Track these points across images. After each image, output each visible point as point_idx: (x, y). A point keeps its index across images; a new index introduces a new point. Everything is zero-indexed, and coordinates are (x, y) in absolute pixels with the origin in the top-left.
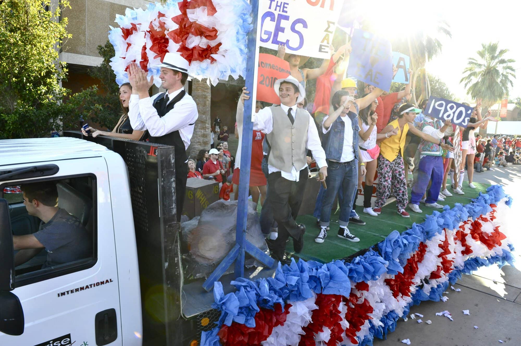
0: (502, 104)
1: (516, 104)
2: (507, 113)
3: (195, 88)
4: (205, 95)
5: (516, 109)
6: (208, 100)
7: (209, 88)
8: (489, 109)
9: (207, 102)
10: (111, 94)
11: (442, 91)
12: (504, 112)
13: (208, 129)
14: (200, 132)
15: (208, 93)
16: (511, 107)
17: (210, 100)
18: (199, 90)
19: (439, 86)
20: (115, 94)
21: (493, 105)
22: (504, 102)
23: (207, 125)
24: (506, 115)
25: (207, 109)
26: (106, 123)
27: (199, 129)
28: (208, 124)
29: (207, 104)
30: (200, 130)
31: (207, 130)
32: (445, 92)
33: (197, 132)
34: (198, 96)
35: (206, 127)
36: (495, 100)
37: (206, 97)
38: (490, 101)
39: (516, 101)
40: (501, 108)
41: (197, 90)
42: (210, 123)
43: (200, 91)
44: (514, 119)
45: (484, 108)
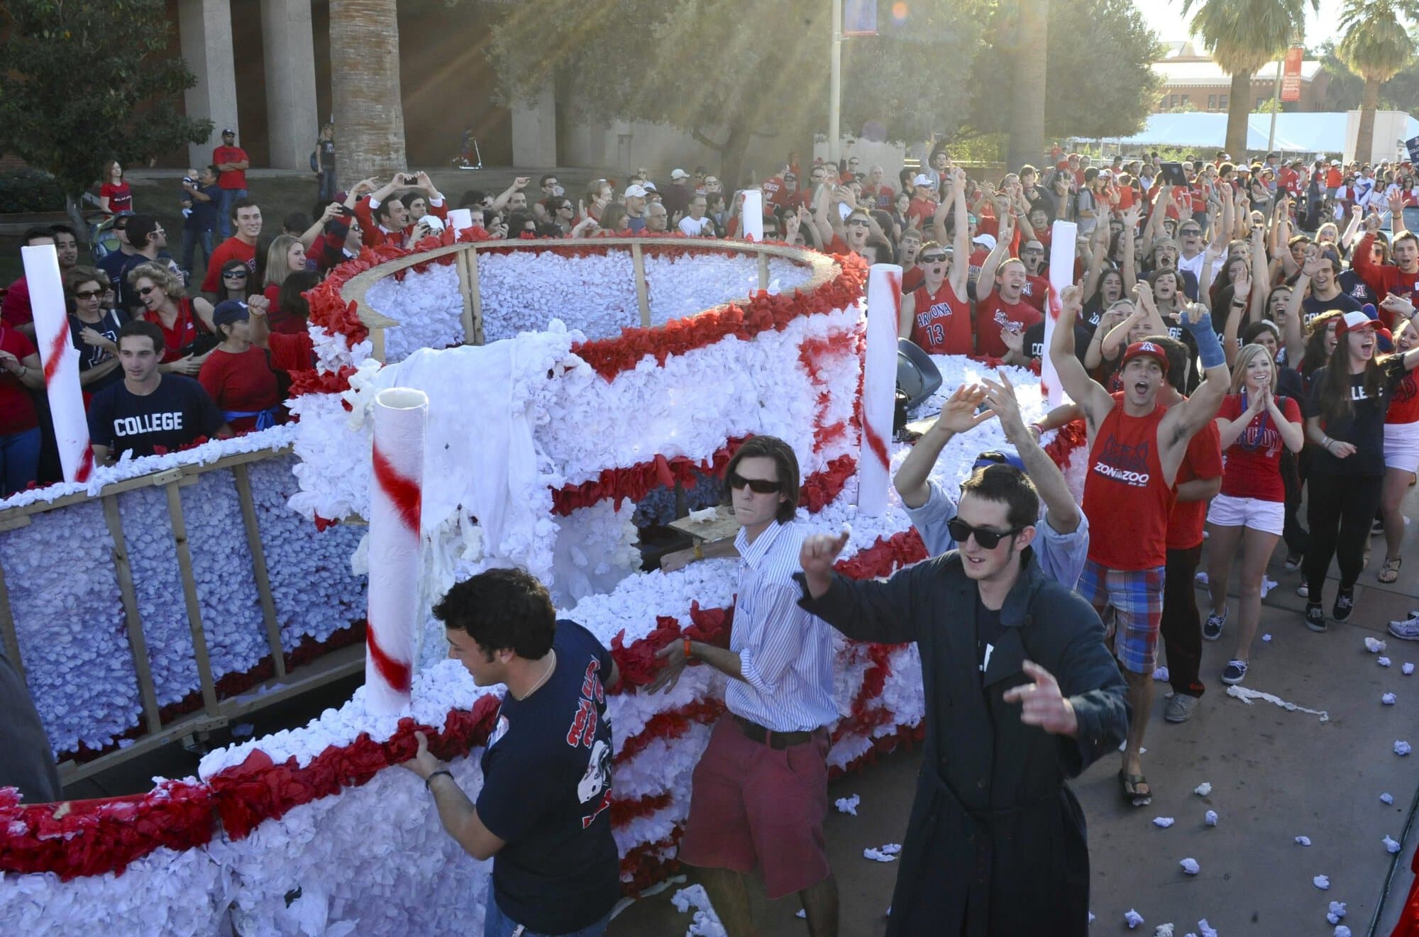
0: (1288, 63)
1: (1323, 61)
2: (1302, 89)
3: (341, 9)
4: (378, 35)
5: (1320, 75)
6: (390, 52)
7: (389, 10)
8: (1252, 77)
9: (388, 59)
10: (25, 35)
11: (1124, 22)
12: (1290, 88)
13: (397, 151)
14: (369, 163)
15: (388, 25)
16: (1309, 70)
17: (395, 51)
18: (353, 17)
19: (1112, 6)
20: (42, 36)
21: (1263, 64)
22: (1293, 57)
23: (392, 139)
24: (1297, 94)
25: (389, 84)
26: (16, 141)
27: (366, 151)
28: (395, 134)
29: (388, 66)
30: (370, 156)
31: (393, 156)
32: (1132, 26)
33: (358, 161)
34: (354, 38)
35: (388, 145)
36: (1269, 52)
37: (381, 42)
38: (1254, 53)
39: (1321, 53)
40: (1285, 74)
41: (347, 17)
42: (402, 131)
43: (359, 22)
44: (1317, 108)
45: (1239, 72)
